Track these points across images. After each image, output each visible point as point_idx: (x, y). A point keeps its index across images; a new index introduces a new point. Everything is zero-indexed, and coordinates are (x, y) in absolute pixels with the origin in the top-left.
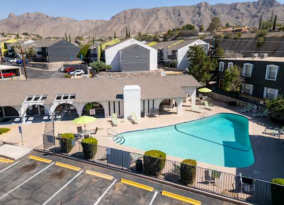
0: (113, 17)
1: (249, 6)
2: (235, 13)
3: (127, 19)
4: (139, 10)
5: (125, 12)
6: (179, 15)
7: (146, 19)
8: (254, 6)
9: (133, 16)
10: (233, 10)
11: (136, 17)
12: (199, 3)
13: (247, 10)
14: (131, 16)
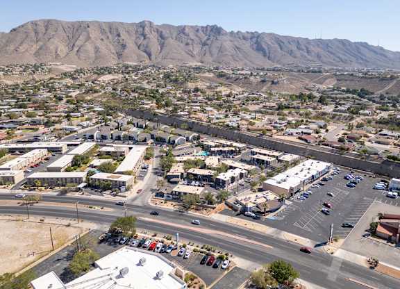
0: (14, 30)
1: (198, 31)
2: (184, 38)
3: (40, 35)
4: (57, 22)
5: (34, 24)
6: (119, 35)
7: (71, 36)
8: (203, 31)
9: (49, 31)
10: (182, 35)
11: (54, 33)
12: (142, 21)
13: (197, 36)
14: (46, 30)
